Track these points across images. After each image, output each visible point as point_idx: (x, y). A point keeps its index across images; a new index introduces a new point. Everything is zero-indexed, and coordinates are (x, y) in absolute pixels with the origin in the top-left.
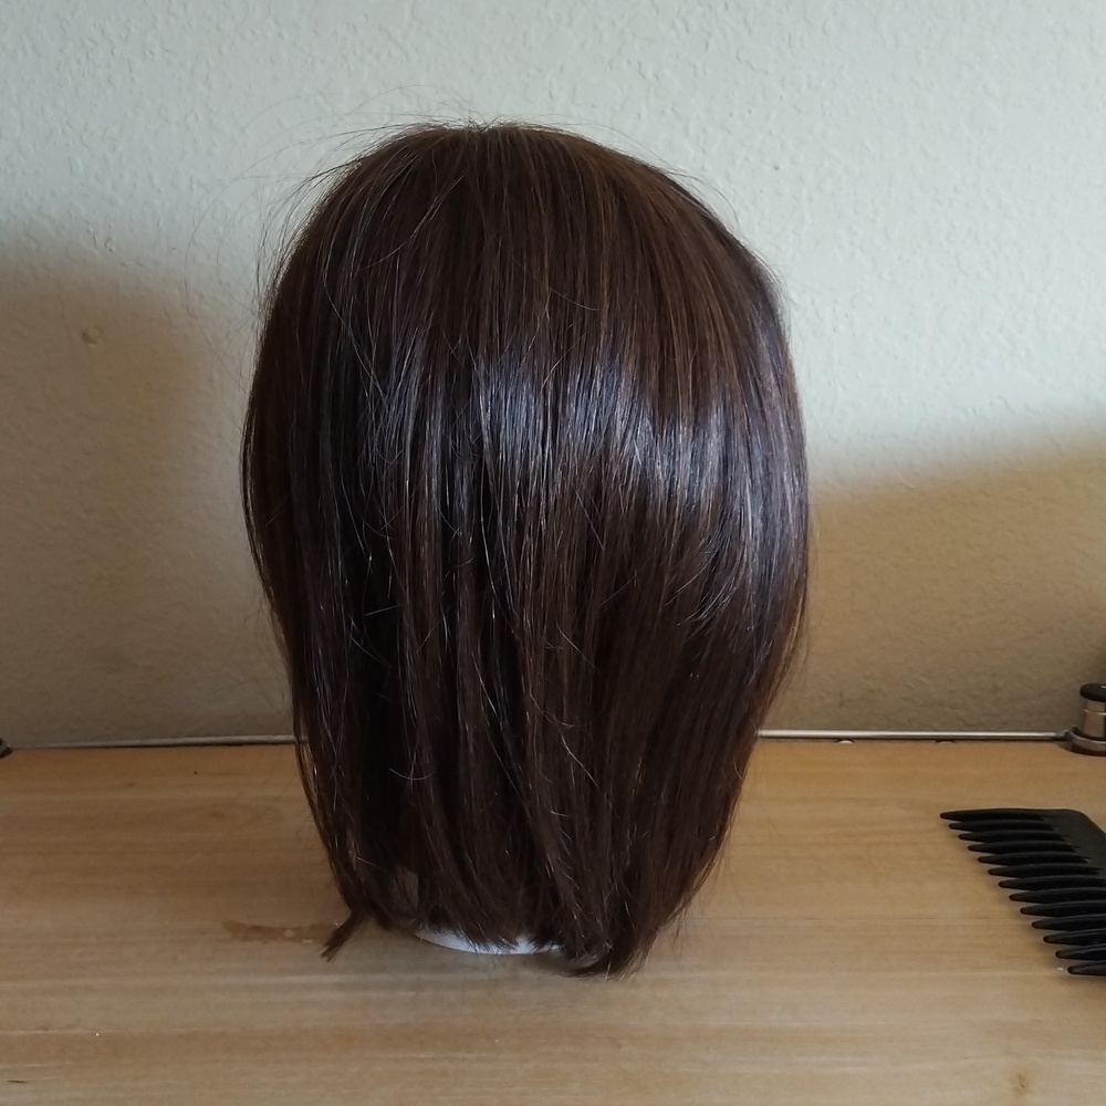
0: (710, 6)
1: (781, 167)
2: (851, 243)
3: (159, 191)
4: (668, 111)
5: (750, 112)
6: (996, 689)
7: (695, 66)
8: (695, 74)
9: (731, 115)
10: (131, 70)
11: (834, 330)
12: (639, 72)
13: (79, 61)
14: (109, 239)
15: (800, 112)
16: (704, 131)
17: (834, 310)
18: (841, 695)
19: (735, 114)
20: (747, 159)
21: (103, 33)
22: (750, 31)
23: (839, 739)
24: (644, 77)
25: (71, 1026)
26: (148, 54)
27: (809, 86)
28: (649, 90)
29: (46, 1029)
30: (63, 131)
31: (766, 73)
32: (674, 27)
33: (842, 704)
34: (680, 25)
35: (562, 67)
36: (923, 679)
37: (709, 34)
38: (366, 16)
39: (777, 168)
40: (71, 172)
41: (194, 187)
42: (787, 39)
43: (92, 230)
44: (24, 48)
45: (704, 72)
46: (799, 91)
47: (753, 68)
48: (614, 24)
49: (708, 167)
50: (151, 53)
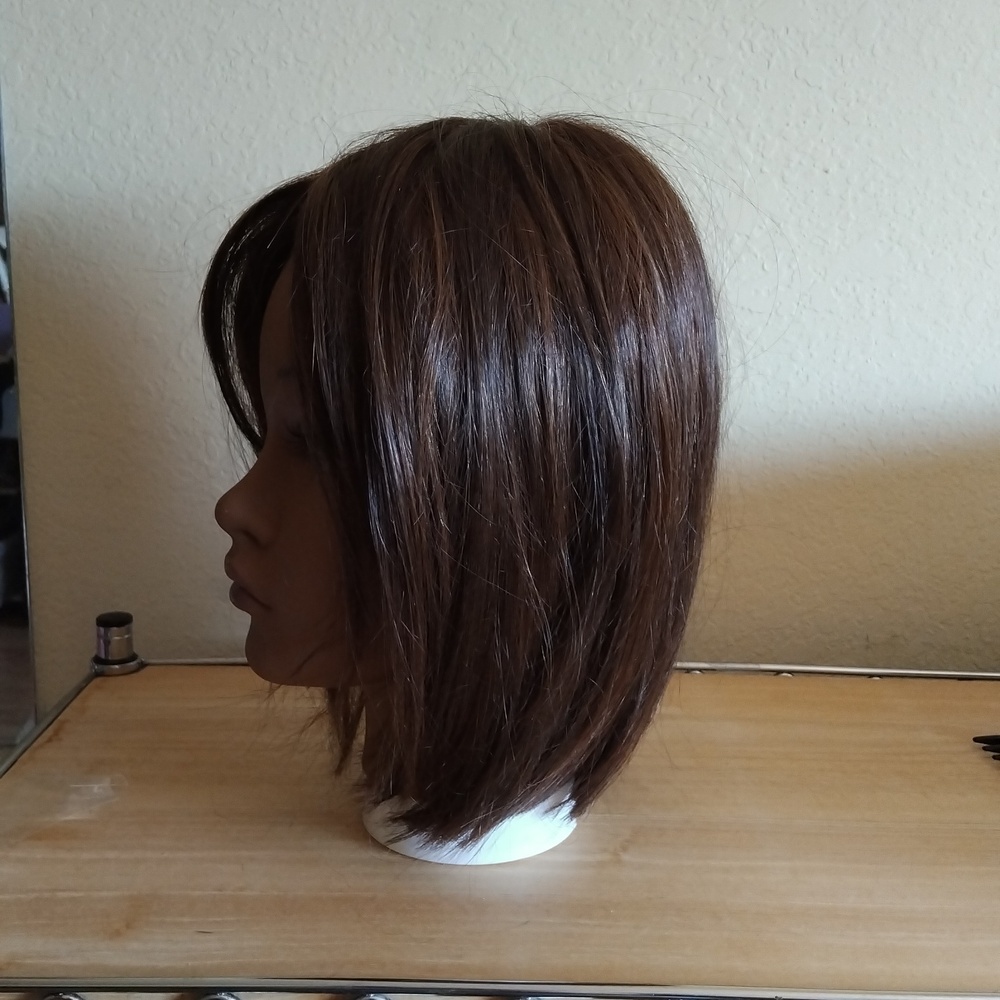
0: (773, 31)
1: (831, 171)
2: (890, 238)
4: (733, 120)
5: (805, 122)
7: (757, 82)
8: (758, 89)
9: (788, 125)
10: (267, 77)
11: (873, 315)
12: (709, 86)
13: (223, 69)
15: (849, 123)
16: (764, 138)
17: (873, 297)
18: (868, 639)
19: (791, 123)
20: (800, 163)
21: (245, 45)
22: (807, 52)
24: (712, 90)
25: (241, 889)
26: (283, 64)
27: (858, 100)
28: (716, 102)
29: (220, 890)
30: (207, 130)
31: (820, 88)
32: (741, 47)
33: (867, 647)
34: (746, 46)
35: (641, 82)
36: (942, 627)
37: (772, 55)
38: (473, 34)
40: (212, 164)
42: (839, 60)
44: (176, 55)
45: (766, 87)
46: (848, 105)
47: (808, 84)
48: (688, 44)
49: (765, 169)
50: (286, 63)
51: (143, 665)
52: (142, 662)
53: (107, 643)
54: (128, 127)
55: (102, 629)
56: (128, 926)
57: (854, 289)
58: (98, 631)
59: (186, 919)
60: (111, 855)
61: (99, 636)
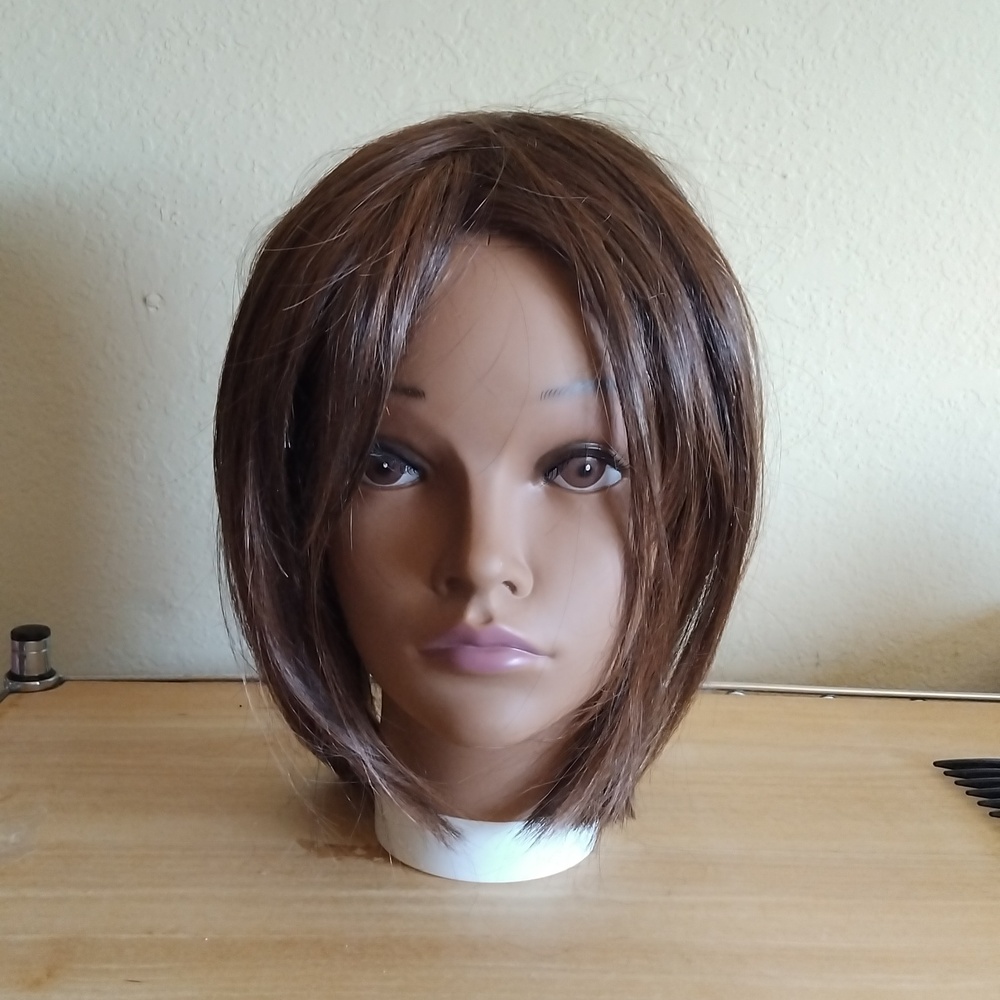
0: (733, 29)
1: (789, 176)
2: (848, 247)
3: (223, 171)
4: (691, 121)
5: (764, 125)
6: (957, 654)
7: (716, 82)
8: (716, 89)
9: (746, 127)
10: (204, 61)
11: (829, 324)
12: (667, 85)
13: (157, 50)
14: (175, 214)
15: (808, 127)
16: (722, 140)
17: (829, 307)
18: (818, 656)
19: (750, 126)
20: (758, 167)
21: (180, 25)
22: (767, 53)
23: (824, 695)
24: (670, 90)
25: (173, 932)
26: (221, 46)
27: (818, 104)
28: (674, 101)
29: (150, 933)
30: (138, 113)
31: (780, 91)
32: (700, 46)
33: (817, 664)
34: (705, 45)
37: (731, 55)
38: (423, 22)
39: (785, 177)
40: (143, 151)
41: (256, 170)
42: (800, 62)
43: (159, 204)
44: (106, 34)
45: (725, 87)
46: (808, 108)
47: (767, 85)
48: (646, 40)
49: (723, 173)
50: (224, 46)
51: (60, 682)
52: (60, 678)
53: (23, 658)
54: (54, 109)
55: (17, 643)
56: (49, 975)
57: (811, 298)
58: (13, 644)
59: (114, 967)
60: (30, 893)
61: (14, 651)
